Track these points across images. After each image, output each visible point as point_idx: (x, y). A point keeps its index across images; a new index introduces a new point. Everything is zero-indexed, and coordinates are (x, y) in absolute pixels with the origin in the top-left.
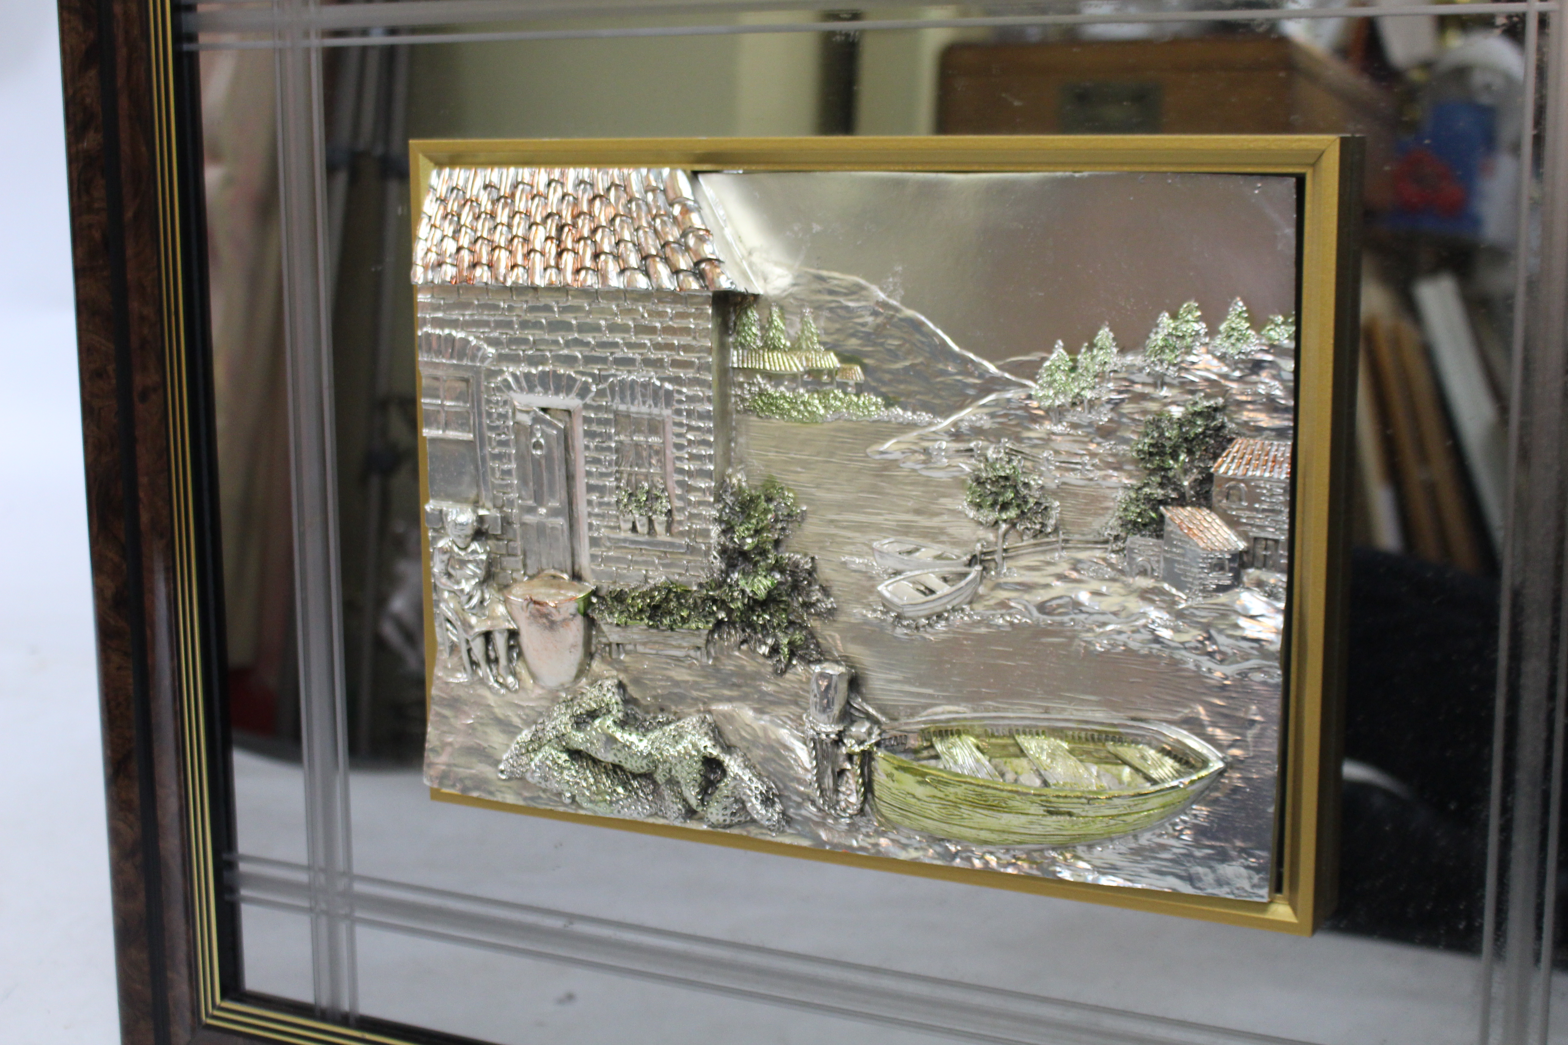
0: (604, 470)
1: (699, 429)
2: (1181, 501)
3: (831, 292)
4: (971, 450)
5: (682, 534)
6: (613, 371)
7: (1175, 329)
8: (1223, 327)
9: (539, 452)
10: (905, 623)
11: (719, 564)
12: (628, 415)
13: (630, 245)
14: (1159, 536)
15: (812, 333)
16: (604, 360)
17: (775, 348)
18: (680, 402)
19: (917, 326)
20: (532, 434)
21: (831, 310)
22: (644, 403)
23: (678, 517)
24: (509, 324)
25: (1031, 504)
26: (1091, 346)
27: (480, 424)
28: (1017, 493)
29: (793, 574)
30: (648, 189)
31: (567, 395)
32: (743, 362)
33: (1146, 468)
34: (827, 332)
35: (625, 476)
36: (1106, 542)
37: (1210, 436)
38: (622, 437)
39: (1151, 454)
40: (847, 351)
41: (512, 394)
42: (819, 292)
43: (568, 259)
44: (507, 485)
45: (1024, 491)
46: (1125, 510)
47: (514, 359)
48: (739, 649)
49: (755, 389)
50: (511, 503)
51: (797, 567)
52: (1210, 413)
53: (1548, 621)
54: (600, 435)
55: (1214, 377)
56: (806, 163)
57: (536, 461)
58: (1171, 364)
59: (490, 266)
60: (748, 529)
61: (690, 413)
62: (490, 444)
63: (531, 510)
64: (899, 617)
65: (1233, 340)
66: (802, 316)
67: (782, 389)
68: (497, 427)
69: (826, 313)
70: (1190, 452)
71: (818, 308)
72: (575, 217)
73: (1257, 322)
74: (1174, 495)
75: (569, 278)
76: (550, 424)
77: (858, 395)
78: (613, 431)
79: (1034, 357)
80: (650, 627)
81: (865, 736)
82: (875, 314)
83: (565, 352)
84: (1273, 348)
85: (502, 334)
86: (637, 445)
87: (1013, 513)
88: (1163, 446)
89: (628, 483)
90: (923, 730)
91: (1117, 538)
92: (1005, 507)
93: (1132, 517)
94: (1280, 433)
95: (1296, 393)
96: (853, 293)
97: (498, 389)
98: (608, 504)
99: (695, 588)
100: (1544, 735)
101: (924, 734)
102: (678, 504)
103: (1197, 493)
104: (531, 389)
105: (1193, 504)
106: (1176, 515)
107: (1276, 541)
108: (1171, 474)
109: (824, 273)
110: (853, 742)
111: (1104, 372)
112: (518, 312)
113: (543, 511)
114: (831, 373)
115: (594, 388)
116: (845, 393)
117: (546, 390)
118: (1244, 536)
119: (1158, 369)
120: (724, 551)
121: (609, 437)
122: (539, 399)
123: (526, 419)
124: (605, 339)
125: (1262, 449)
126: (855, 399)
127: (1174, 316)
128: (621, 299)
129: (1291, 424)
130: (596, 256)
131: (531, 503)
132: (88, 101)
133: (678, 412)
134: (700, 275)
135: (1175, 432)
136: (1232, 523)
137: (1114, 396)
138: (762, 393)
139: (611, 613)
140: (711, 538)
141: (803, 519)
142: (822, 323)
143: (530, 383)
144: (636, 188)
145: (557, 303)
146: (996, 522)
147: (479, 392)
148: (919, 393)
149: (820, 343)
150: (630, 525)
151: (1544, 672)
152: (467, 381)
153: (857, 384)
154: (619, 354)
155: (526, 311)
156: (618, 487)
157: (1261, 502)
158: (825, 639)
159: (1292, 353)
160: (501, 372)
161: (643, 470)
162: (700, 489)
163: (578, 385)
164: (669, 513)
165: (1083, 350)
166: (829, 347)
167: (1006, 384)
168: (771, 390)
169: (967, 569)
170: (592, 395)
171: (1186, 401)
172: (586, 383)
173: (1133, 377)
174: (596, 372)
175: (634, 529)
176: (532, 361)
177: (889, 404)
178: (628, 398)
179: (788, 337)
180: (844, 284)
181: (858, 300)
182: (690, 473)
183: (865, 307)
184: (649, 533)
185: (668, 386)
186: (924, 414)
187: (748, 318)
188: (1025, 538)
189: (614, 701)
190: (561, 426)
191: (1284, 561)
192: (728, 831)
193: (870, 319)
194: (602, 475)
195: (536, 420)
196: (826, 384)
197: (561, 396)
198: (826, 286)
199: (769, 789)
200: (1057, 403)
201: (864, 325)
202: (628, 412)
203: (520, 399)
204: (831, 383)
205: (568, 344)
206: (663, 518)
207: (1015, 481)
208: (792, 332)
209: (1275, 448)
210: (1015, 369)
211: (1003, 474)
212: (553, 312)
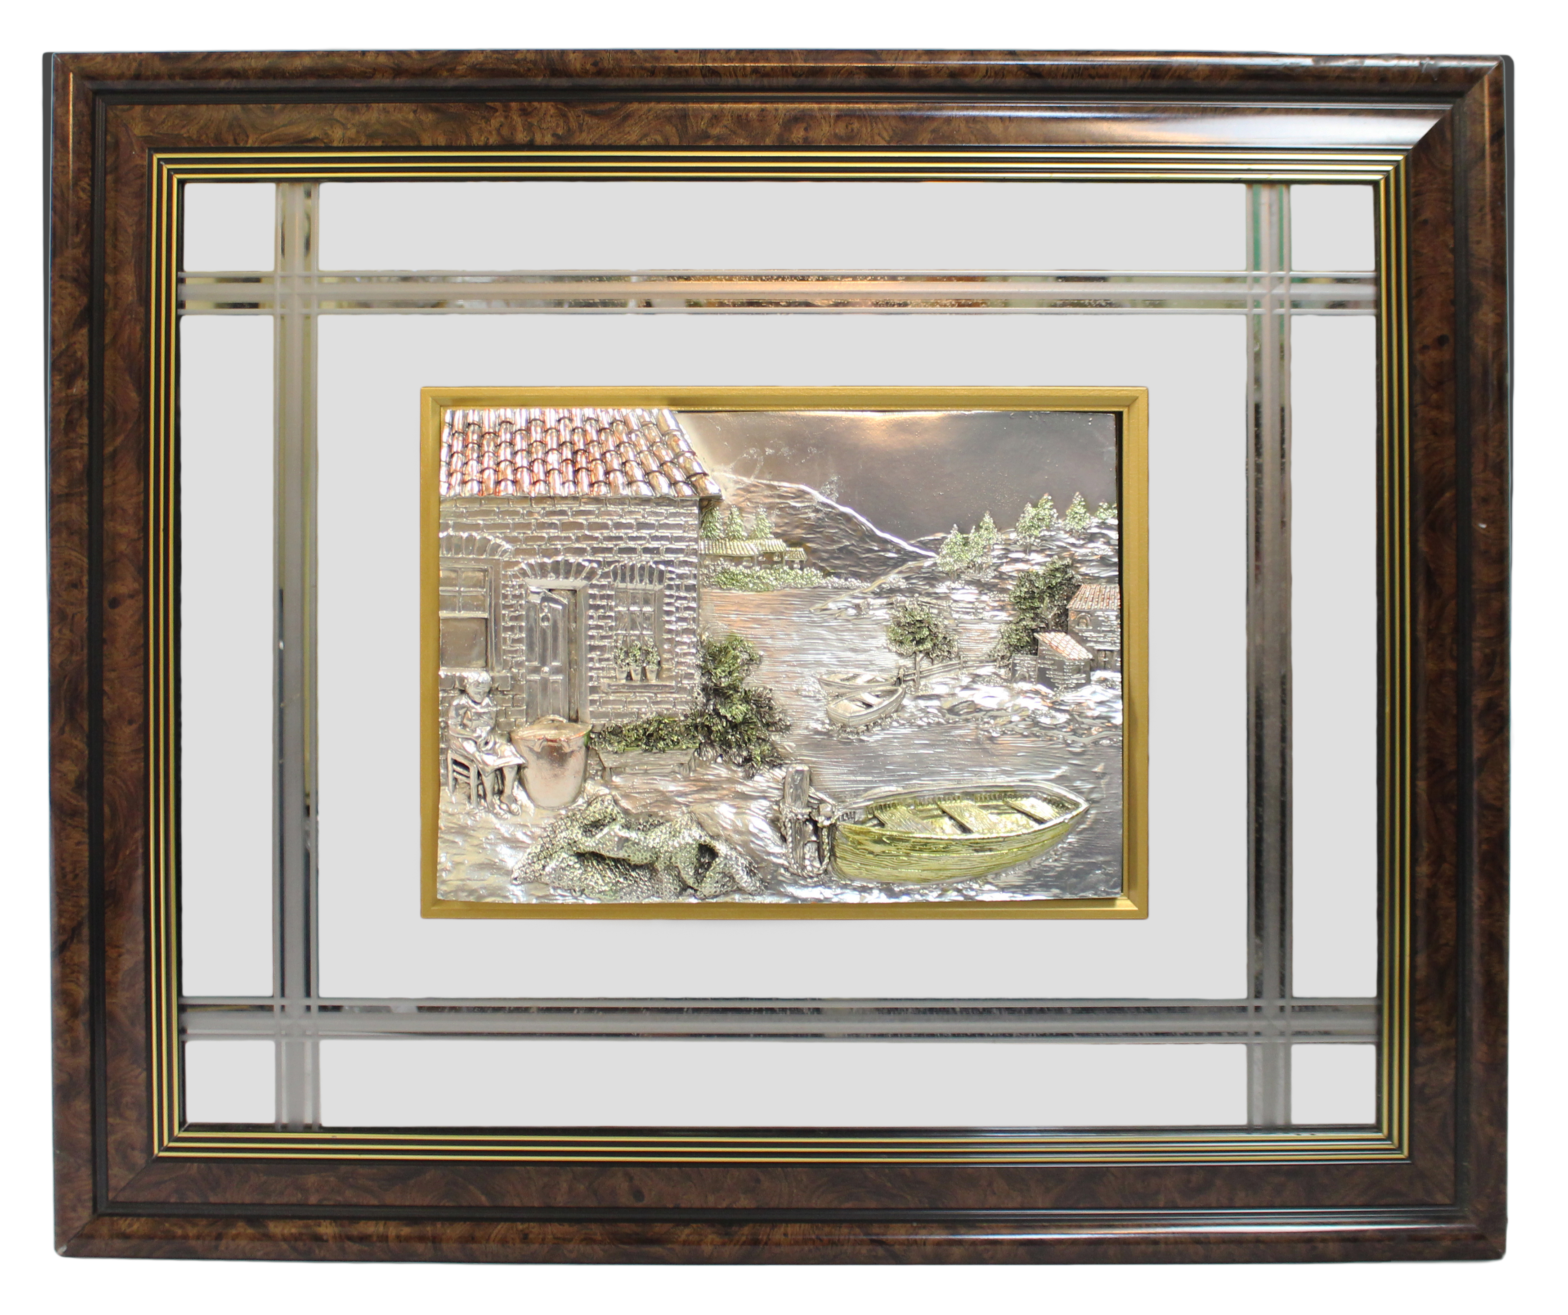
0: (604, 634)
1: (685, 598)
2: (1046, 629)
3: (780, 496)
4: (892, 604)
5: (670, 678)
6: (616, 558)
7: (1038, 514)
8: (1068, 512)
9: (546, 624)
10: (848, 730)
11: (701, 699)
12: (625, 591)
13: (634, 464)
14: (1036, 654)
15: (766, 527)
16: (609, 550)
17: (734, 537)
18: (671, 579)
19: (848, 518)
20: (542, 610)
21: (780, 509)
22: (641, 581)
23: (665, 666)
24: (528, 526)
25: (940, 639)
26: (978, 528)
27: (497, 604)
28: (930, 630)
29: (756, 702)
30: (644, 425)
31: (576, 578)
32: (709, 550)
33: (1020, 609)
34: (777, 526)
35: (621, 637)
36: (995, 661)
37: (1065, 584)
38: (620, 608)
39: (1025, 599)
40: (793, 538)
41: (527, 579)
42: (771, 496)
43: (583, 476)
44: (516, 651)
45: (935, 630)
46: (1008, 637)
47: (531, 553)
48: (716, 762)
49: (719, 569)
50: (519, 665)
51: (761, 697)
52: (1064, 570)
53: (1279, 691)
54: (603, 607)
55: (1064, 545)
56: (763, 405)
57: (544, 632)
58: (1036, 537)
59: (515, 482)
60: (724, 671)
61: (678, 587)
62: (504, 620)
63: (536, 670)
64: (844, 726)
65: (1076, 520)
66: (757, 514)
67: (741, 567)
68: (512, 606)
69: (777, 512)
70: (1052, 596)
71: (770, 507)
72: (587, 444)
73: (1091, 509)
74: (1043, 625)
75: (586, 489)
76: (556, 601)
77: (802, 569)
78: (613, 604)
79: (939, 536)
80: (646, 751)
81: (830, 814)
82: (817, 511)
83: (577, 545)
84: (1103, 525)
85: (519, 533)
86: (632, 613)
87: (928, 645)
88: (1033, 592)
89: (624, 642)
90: (867, 806)
91: (1003, 657)
92: (920, 642)
93: (1014, 641)
94: (1109, 580)
95: (1120, 553)
96: (799, 497)
97: (515, 576)
98: (608, 660)
99: (682, 718)
100: (1280, 765)
101: (868, 809)
102: (666, 656)
103: (1057, 624)
104: (544, 575)
105: (1055, 631)
106: (1046, 638)
107: (1112, 651)
108: (1039, 611)
109: (776, 483)
110: (823, 818)
111: (989, 545)
112: (536, 516)
113: (546, 669)
114: (781, 555)
115: (600, 572)
116: (792, 568)
117: (557, 574)
118: (1090, 650)
119: (1028, 541)
120: (705, 689)
121: (611, 608)
122: (551, 581)
123: (536, 600)
124: (612, 534)
125: (1100, 591)
126: (800, 572)
127: (1035, 506)
128: (625, 504)
129: (1117, 573)
130: (607, 473)
131: (536, 664)
132: (79, 354)
133: (670, 587)
134: (693, 486)
135: (1042, 583)
136: (1082, 641)
137: (995, 560)
138: (724, 571)
139: (611, 744)
140: (695, 679)
141: (760, 661)
142: (773, 519)
143: (542, 570)
144: (634, 423)
145: (571, 508)
146: (915, 653)
147: (497, 579)
148: (850, 566)
149: (771, 533)
150: (625, 675)
151: (1278, 724)
152: (485, 571)
153: (801, 562)
154: (622, 545)
155: (543, 516)
156: (616, 647)
157: (1101, 626)
158: (785, 748)
159: (1116, 528)
160: (518, 563)
161: (637, 632)
162: (684, 643)
163: (587, 570)
164: (659, 663)
165: (973, 531)
166: (777, 536)
167: (916, 557)
168: (733, 569)
169: (894, 688)
170: (598, 577)
171: (1045, 562)
172: (592, 568)
173: (1009, 547)
174: (601, 559)
175: (629, 677)
176: (546, 553)
177: (827, 574)
178: (628, 579)
179: (746, 529)
180: (794, 491)
181: (803, 502)
182: (678, 633)
183: (808, 507)
184: (642, 680)
185: (662, 567)
186: (853, 580)
187: (713, 516)
188: (936, 662)
189: (615, 812)
190: (565, 601)
191: (1119, 664)
192: (714, 900)
193: (812, 515)
194: (603, 638)
195: (545, 599)
196: (777, 563)
197: (571, 579)
198: (777, 492)
199: (750, 864)
200: (956, 567)
201: (808, 519)
202: (626, 588)
203: (535, 584)
204: (781, 562)
205: (578, 540)
206: (656, 667)
207: (929, 623)
208: (748, 526)
209: (1108, 590)
210: (924, 545)
211: (919, 618)
212: (568, 515)
